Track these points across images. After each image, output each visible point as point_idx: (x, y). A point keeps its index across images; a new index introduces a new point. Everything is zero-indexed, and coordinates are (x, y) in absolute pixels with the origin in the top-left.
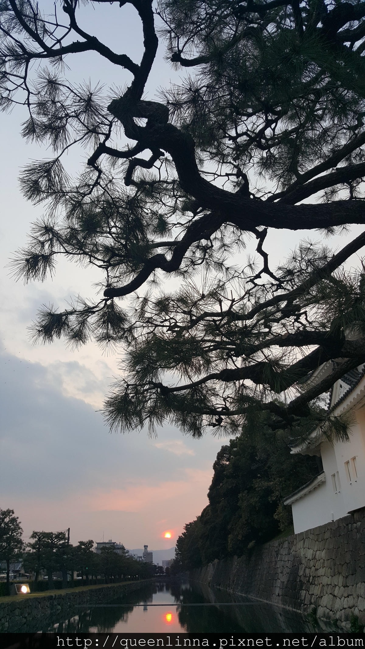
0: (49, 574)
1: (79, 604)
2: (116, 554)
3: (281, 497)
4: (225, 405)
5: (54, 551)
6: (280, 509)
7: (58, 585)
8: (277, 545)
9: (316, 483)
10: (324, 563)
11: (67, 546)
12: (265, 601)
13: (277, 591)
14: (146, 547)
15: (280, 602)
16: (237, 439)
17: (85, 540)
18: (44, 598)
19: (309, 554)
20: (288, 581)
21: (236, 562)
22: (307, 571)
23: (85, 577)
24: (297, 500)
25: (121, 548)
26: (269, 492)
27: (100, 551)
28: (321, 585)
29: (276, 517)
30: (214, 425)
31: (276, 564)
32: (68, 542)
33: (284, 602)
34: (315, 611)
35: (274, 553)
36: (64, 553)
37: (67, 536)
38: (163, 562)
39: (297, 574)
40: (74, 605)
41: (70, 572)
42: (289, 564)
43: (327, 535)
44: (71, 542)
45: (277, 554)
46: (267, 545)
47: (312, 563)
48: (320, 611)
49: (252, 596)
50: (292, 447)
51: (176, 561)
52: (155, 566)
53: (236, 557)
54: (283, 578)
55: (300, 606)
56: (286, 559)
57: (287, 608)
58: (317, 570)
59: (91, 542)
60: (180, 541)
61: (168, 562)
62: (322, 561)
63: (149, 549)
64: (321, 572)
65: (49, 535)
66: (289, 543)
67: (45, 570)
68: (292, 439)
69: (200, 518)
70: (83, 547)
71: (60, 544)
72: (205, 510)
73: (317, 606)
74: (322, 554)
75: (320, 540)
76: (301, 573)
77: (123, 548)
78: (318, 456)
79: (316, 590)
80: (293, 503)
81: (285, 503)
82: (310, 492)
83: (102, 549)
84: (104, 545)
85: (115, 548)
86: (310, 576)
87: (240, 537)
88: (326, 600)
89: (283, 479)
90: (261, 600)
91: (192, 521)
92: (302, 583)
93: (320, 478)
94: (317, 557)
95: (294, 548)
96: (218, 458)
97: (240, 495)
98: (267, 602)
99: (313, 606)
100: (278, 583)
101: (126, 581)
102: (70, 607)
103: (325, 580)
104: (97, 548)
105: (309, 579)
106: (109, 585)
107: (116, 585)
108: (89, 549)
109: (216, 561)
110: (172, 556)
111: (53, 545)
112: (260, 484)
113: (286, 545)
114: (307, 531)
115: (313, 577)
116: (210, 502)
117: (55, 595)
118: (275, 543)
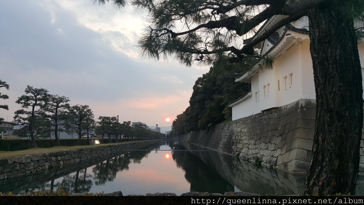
0: (109, 136)
1: (124, 149)
2: (143, 128)
3: (227, 103)
4: (206, 48)
5: (111, 125)
6: (226, 108)
7: (114, 141)
8: (223, 125)
9: (246, 96)
10: (245, 134)
11: (117, 124)
12: (215, 150)
13: (221, 146)
14: (157, 125)
15: (222, 150)
16: (206, 74)
17: (127, 121)
18: (107, 146)
19: (239, 130)
20: (227, 141)
21: (202, 133)
22: (237, 137)
23: (127, 138)
24: (235, 105)
25: (144, 125)
26: (221, 100)
27: (134, 126)
28: (243, 144)
29: (223, 112)
30: (198, 60)
31: (221, 134)
32: (118, 122)
33: (224, 151)
34: (238, 155)
35: (221, 129)
36: (116, 127)
37: (117, 119)
38: (165, 132)
39: (231, 138)
40: (122, 150)
41: (120, 135)
42: (228, 134)
43: (249, 121)
44: (119, 122)
45: (222, 130)
46: (218, 125)
47: (239, 134)
48: (241, 155)
49: (208, 148)
50: (236, 78)
51: (172, 132)
52: (162, 134)
53: (201, 130)
54: (224, 140)
55: (231, 152)
56: (227, 132)
57: (225, 153)
58: (241, 137)
59: (129, 122)
60: (174, 123)
61: (168, 132)
62: (245, 133)
63: (159, 126)
64: (244, 138)
65: (108, 118)
66: (229, 125)
67: (107, 134)
68: (236, 74)
69: (185, 113)
70: (125, 124)
71: (114, 122)
72: (187, 109)
73: (240, 153)
74: (246, 130)
75: (245, 124)
76: (233, 138)
77: (145, 125)
78: (249, 83)
79: (240, 146)
80: (233, 106)
81: (229, 106)
82: (243, 101)
83: (135, 125)
84: (136, 124)
85: (142, 125)
86: (238, 140)
87: (204, 121)
88: (244, 150)
89: (229, 94)
90: (212, 149)
91: (180, 114)
92: (233, 143)
93: (249, 94)
94: (242, 131)
95: (231, 127)
96: (196, 84)
97: (206, 102)
98: (216, 150)
99: (238, 153)
100: (222, 142)
101: (147, 140)
102: (120, 150)
103: (245, 142)
104: (132, 125)
105: (237, 141)
106: (139, 141)
107: (142, 141)
108: (128, 125)
109: (192, 132)
110: (170, 129)
111: (110, 123)
112: (217, 97)
113: (227, 125)
114: (238, 120)
115: (239, 140)
116: (191, 105)
117: (113, 145)
118: (222, 124)
